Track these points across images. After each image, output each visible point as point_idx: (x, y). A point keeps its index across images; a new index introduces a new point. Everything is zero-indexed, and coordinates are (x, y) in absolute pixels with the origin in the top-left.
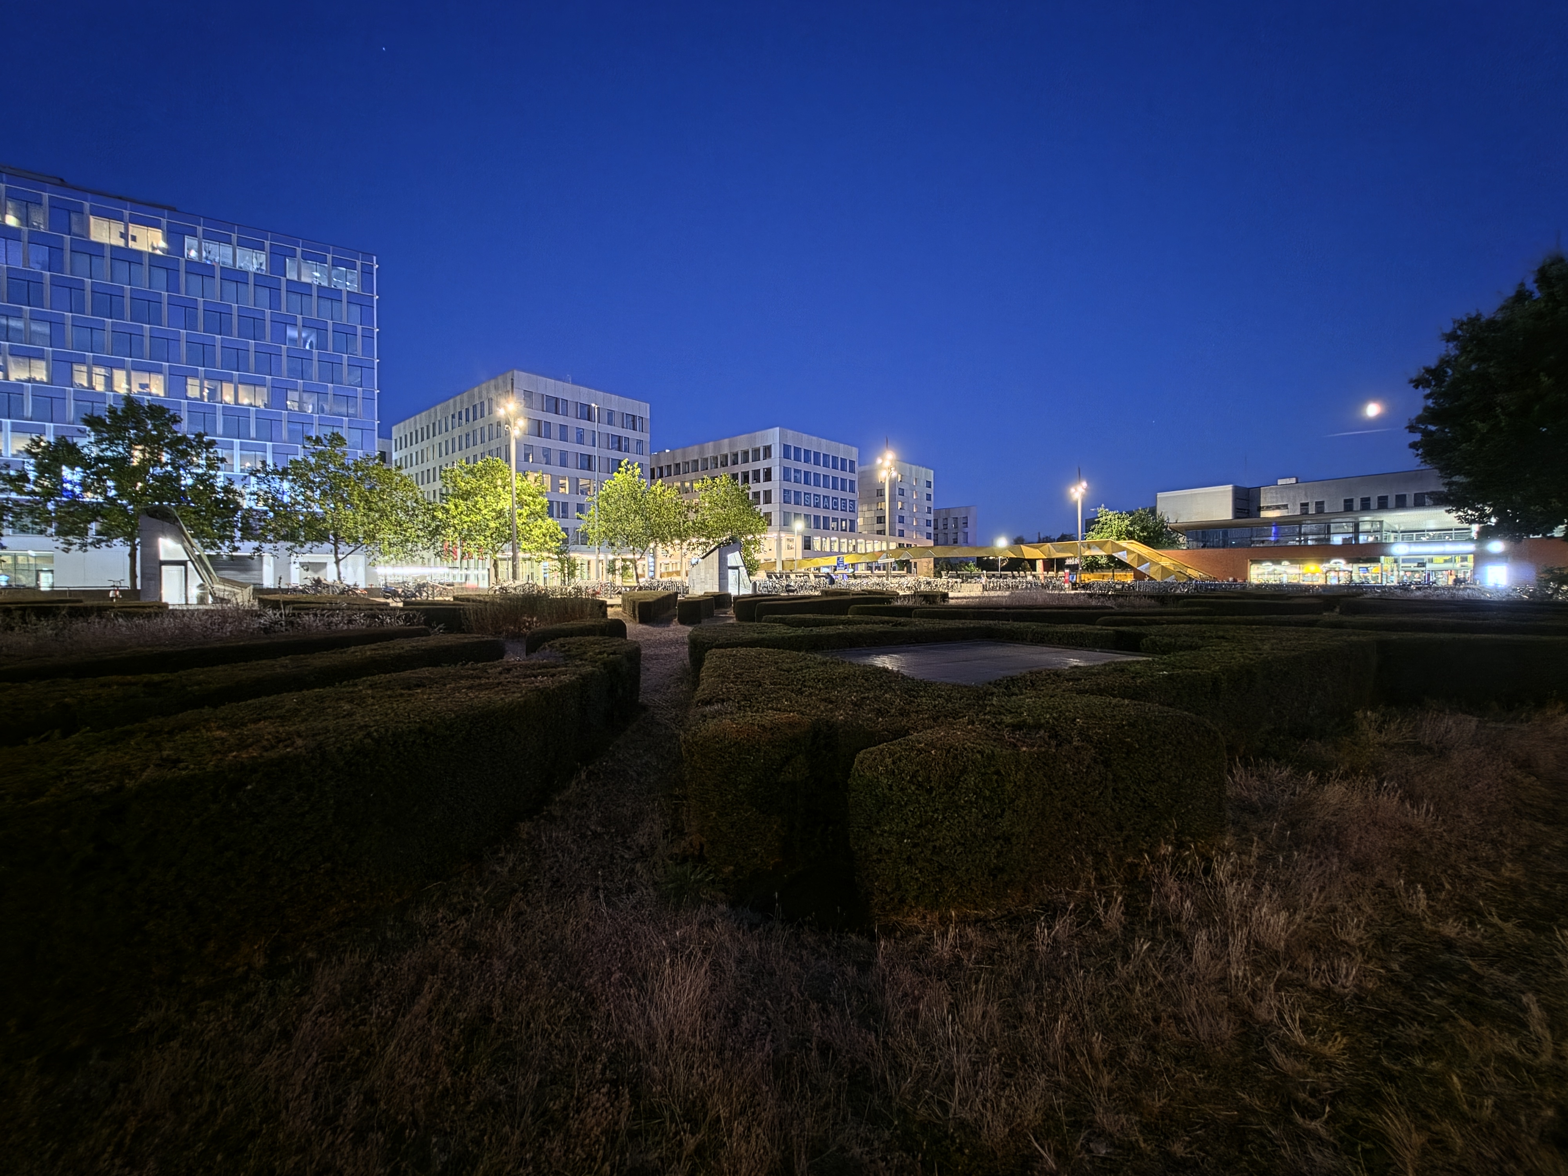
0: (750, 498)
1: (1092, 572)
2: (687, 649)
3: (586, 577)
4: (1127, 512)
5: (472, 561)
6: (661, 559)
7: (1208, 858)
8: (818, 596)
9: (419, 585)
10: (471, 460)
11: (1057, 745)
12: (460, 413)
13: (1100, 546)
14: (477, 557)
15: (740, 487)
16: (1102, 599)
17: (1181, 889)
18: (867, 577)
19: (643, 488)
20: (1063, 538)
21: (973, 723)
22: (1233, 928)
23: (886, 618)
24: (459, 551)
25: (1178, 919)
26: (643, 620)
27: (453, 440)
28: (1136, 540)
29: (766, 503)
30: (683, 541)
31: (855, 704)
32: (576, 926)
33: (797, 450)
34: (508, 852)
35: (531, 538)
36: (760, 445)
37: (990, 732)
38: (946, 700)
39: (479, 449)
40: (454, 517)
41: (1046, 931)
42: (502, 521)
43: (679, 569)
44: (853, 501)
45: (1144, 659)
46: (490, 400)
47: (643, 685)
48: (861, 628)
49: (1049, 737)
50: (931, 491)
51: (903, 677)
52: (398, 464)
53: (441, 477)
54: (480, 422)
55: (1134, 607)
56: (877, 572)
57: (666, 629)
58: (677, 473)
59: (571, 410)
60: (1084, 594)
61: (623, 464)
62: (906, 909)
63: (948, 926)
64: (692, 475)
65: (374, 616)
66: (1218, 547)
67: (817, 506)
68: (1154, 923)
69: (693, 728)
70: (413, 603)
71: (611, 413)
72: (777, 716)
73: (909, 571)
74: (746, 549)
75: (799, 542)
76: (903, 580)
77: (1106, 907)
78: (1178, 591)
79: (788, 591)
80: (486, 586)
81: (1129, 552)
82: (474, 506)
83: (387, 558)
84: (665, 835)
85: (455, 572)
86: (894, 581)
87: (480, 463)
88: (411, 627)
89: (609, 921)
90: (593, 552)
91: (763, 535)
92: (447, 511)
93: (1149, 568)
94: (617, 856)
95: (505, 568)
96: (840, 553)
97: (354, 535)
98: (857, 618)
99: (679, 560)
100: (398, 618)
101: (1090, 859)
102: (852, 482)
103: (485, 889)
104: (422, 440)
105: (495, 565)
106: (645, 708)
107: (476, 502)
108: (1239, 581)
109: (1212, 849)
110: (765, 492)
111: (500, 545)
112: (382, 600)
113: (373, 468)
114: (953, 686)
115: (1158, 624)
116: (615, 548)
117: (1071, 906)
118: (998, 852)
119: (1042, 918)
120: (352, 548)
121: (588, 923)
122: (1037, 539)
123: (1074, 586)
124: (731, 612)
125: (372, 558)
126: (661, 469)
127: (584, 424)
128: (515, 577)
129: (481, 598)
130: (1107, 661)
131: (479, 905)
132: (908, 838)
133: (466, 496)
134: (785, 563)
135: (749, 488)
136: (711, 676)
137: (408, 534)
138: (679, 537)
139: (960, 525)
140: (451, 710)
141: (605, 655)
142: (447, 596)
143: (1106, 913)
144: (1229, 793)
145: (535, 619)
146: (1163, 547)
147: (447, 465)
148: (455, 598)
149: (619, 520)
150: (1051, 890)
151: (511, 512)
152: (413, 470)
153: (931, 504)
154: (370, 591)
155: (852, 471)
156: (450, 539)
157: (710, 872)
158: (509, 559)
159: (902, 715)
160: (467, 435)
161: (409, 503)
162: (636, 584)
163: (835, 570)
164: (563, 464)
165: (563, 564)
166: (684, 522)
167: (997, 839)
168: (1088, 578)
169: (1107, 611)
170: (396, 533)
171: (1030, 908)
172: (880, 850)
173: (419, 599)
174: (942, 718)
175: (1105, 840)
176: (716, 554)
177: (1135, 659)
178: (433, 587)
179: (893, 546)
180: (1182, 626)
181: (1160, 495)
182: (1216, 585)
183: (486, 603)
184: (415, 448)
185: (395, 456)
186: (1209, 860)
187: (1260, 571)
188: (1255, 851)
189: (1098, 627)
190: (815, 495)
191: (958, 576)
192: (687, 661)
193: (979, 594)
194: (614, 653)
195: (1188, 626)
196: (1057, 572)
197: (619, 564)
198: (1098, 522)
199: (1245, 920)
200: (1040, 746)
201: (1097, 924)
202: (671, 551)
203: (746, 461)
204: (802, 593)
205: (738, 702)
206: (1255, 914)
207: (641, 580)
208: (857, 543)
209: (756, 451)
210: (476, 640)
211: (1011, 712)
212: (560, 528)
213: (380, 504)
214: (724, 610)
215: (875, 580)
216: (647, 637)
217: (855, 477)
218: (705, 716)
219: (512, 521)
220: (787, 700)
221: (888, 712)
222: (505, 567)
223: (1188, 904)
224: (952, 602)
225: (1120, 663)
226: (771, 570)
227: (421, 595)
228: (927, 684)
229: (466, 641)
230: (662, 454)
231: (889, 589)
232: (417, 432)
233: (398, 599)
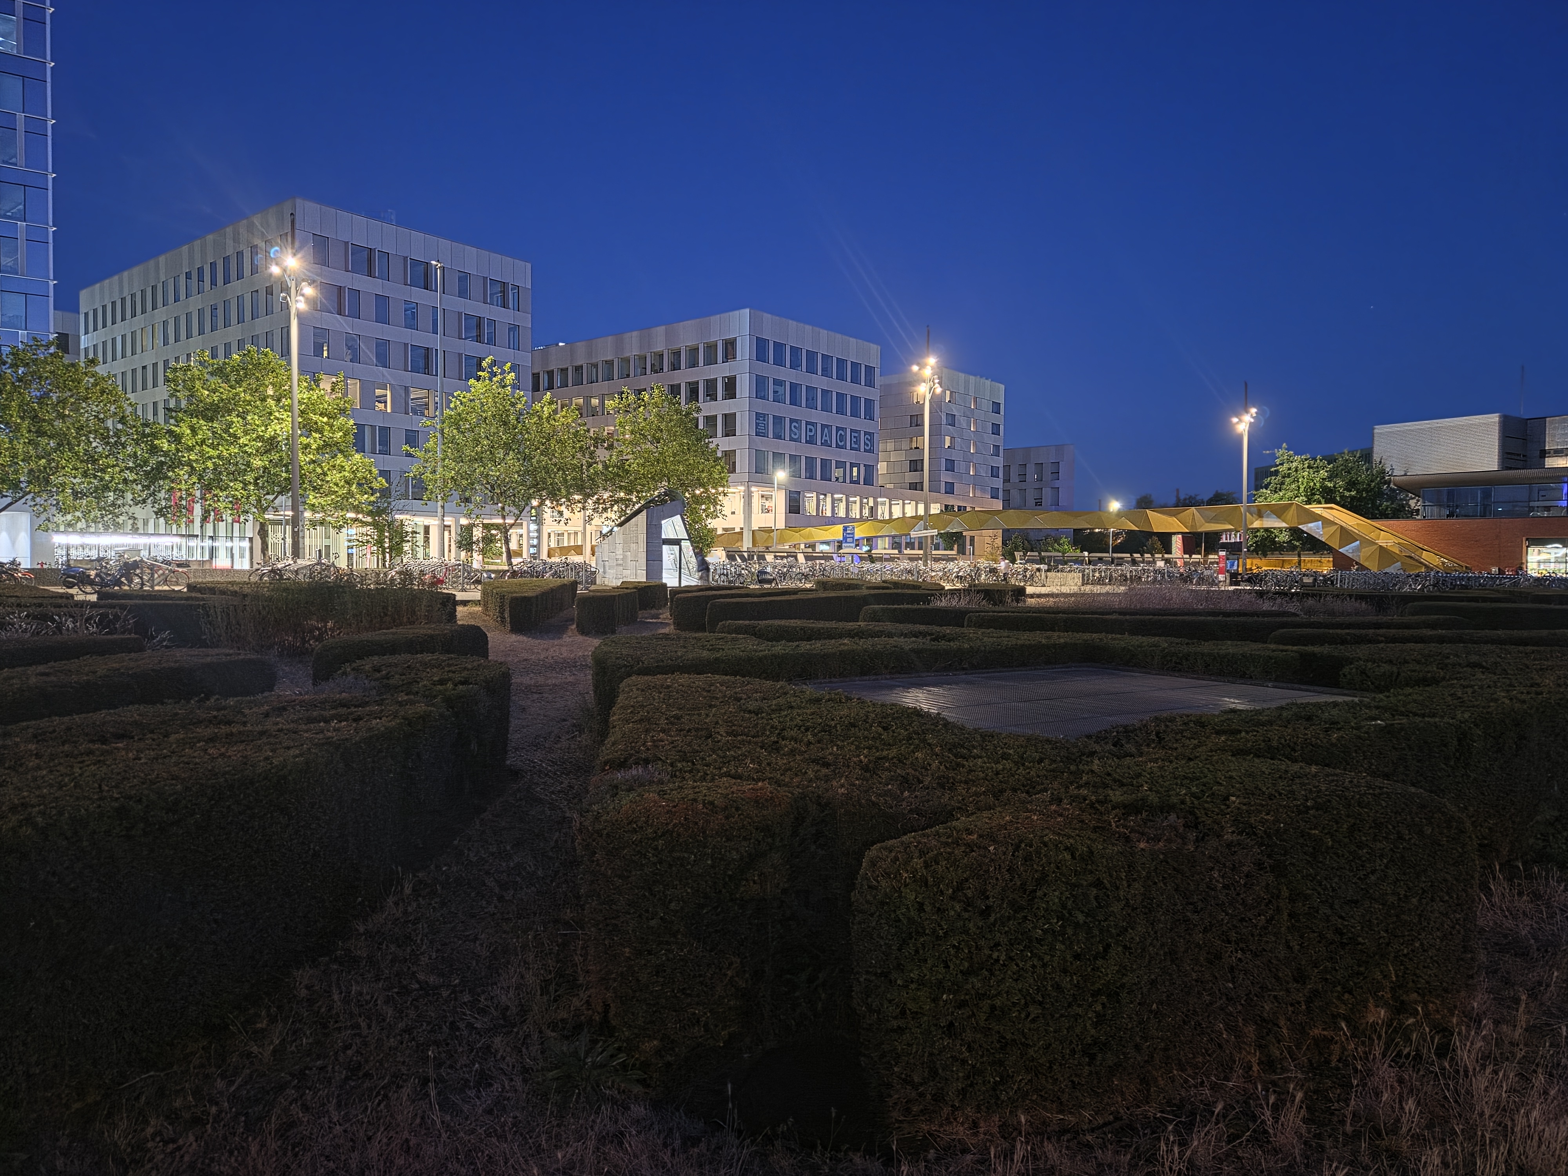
0: (701, 427)
1: (1265, 555)
2: (589, 673)
3: (420, 555)
4: (1324, 458)
5: (222, 525)
6: (550, 525)
7: (1445, 1030)
8: (810, 590)
9: (126, 564)
10: (221, 351)
11: (1197, 840)
12: (200, 271)
13: (1279, 512)
14: (230, 520)
15: (684, 407)
16: (1279, 601)
17: (1401, 1081)
18: (891, 559)
19: (519, 406)
20: (1217, 499)
21: (1060, 801)
22: (1484, 1145)
23: (922, 628)
24: (198, 509)
25: (1394, 1129)
26: (518, 627)
27: (188, 316)
28: (1337, 504)
29: (727, 435)
30: (587, 496)
31: (866, 769)
32: (388, 1145)
33: (779, 347)
34: (273, 1020)
35: (326, 487)
36: (718, 337)
37: (1086, 817)
38: (1016, 763)
39: (234, 332)
40: (190, 449)
41: (1176, 1150)
42: (275, 457)
43: (579, 543)
44: (871, 434)
45: (1348, 699)
46: (254, 249)
47: (514, 737)
48: (880, 643)
49: (1186, 826)
50: (999, 419)
51: (946, 724)
52: (91, 356)
53: (167, 380)
54: (236, 287)
55: (1332, 613)
56: (908, 551)
57: (556, 642)
58: (579, 382)
59: (396, 269)
60: (1249, 592)
61: (484, 364)
62: (946, 1110)
63: (1014, 1140)
64: (603, 386)
65: (44, 618)
66: (1474, 516)
67: (811, 441)
68: (1357, 1135)
69: (595, 807)
70: (114, 596)
71: (464, 278)
72: (735, 788)
73: (962, 551)
74: (694, 511)
75: (780, 501)
76: (951, 565)
77: (1276, 1109)
78: (1406, 589)
79: (761, 582)
80: (246, 566)
81: (1327, 522)
82: (226, 431)
83: (69, 517)
84: (544, 991)
85: (193, 543)
86: (938, 566)
87: (235, 356)
88: (109, 637)
89: (444, 1136)
90: (432, 513)
91: (721, 489)
92: (177, 438)
93: (1358, 550)
94: (462, 1025)
95: (280, 538)
96: (848, 519)
97: (11, 477)
98: (873, 626)
99: (581, 529)
100: (88, 620)
101: (1250, 1030)
102: (869, 403)
103: (232, 1083)
104: (134, 315)
105: (263, 533)
106: (516, 774)
107: (230, 425)
108: (1508, 573)
109: (1452, 1015)
110: (725, 416)
111: (271, 497)
112: (60, 590)
113: (45, 362)
114: (1029, 740)
115: (1370, 641)
116: (472, 506)
117: (1219, 1107)
118: (1098, 1015)
119: (1170, 1128)
120: (9, 500)
121: (407, 1141)
122: (1173, 500)
123: (1234, 578)
124: (666, 615)
125: (44, 516)
126: (550, 374)
127: (418, 295)
128: (297, 552)
129: (236, 588)
130: (1283, 703)
131: (220, 1112)
132: (949, 991)
133: (211, 412)
134: (757, 534)
135: (699, 410)
136: (628, 721)
137: (107, 478)
138: (580, 489)
139: (1047, 476)
140: (175, 778)
141: (450, 685)
142: (178, 584)
143: (1276, 1119)
144: (1481, 922)
145: (330, 624)
146: (1384, 516)
147: (177, 359)
148: (190, 587)
149: (479, 459)
150: (1186, 1081)
151: (291, 439)
152: (118, 367)
153: (999, 440)
154: (40, 574)
155: (870, 383)
156: (184, 487)
157: (619, 1049)
158: (287, 523)
159: (942, 786)
160: (214, 309)
161: (110, 423)
162: (506, 568)
163: (840, 547)
164: (383, 360)
165: (381, 532)
166: (590, 465)
167: (1096, 994)
168: (1257, 564)
169: (1290, 619)
170: (85, 474)
171: (1152, 1111)
172: (903, 1013)
173: (126, 588)
174: (1008, 793)
175: (1275, 997)
176: (642, 517)
177: (1330, 699)
178: (152, 568)
179: (935, 509)
180: (1411, 645)
181: (1379, 429)
182: (1469, 578)
183: (245, 596)
184: (120, 329)
185: (85, 341)
186: (1446, 1032)
187: (1543, 557)
188: (1522, 1019)
189: (1273, 646)
190: (807, 423)
191: (1042, 561)
192: (591, 697)
193: (1075, 589)
194: (465, 682)
195: (1420, 646)
196: (1206, 555)
197: (478, 533)
198: (1276, 473)
199: (1504, 1131)
200: (1169, 841)
201: (1261, 1138)
202: (567, 514)
203: (693, 364)
204: (783, 585)
205: (672, 765)
206: (1521, 1121)
207: (515, 561)
208: (876, 503)
209: (711, 348)
210: (224, 659)
211: (1122, 785)
212: (375, 471)
213: (58, 424)
214: (654, 611)
215: (905, 564)
216: (525, 655)
217: (874, 394)
218: (616, 787)
219: (293, 459)
220: (752, 762)
221: (920, 782)
222: (280, 535)
223: (1410, 1105)
224: (1031, 601)
225: (1305, 706)
226: (734, 547)
227: (130, 581)
228: (987, 736)
229: (209, 659)
230: (553, 349)
231: (929, 579)
232: (123, 300)
233: (89, 589)
